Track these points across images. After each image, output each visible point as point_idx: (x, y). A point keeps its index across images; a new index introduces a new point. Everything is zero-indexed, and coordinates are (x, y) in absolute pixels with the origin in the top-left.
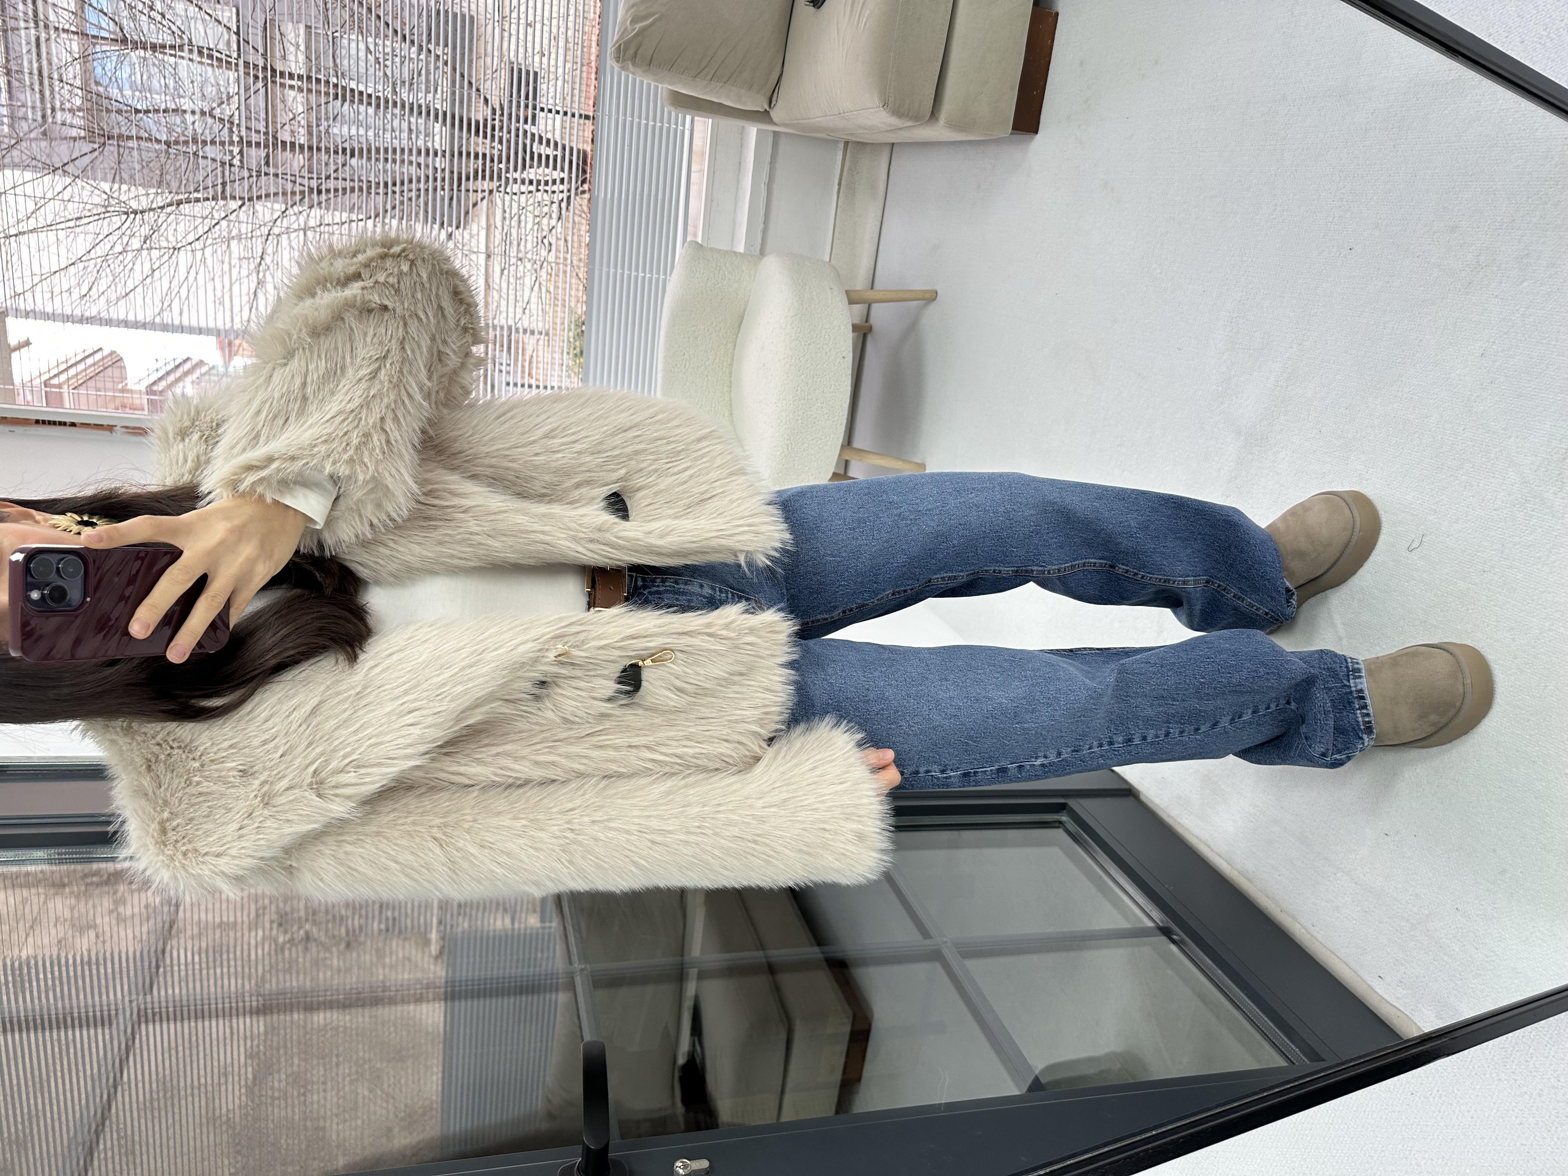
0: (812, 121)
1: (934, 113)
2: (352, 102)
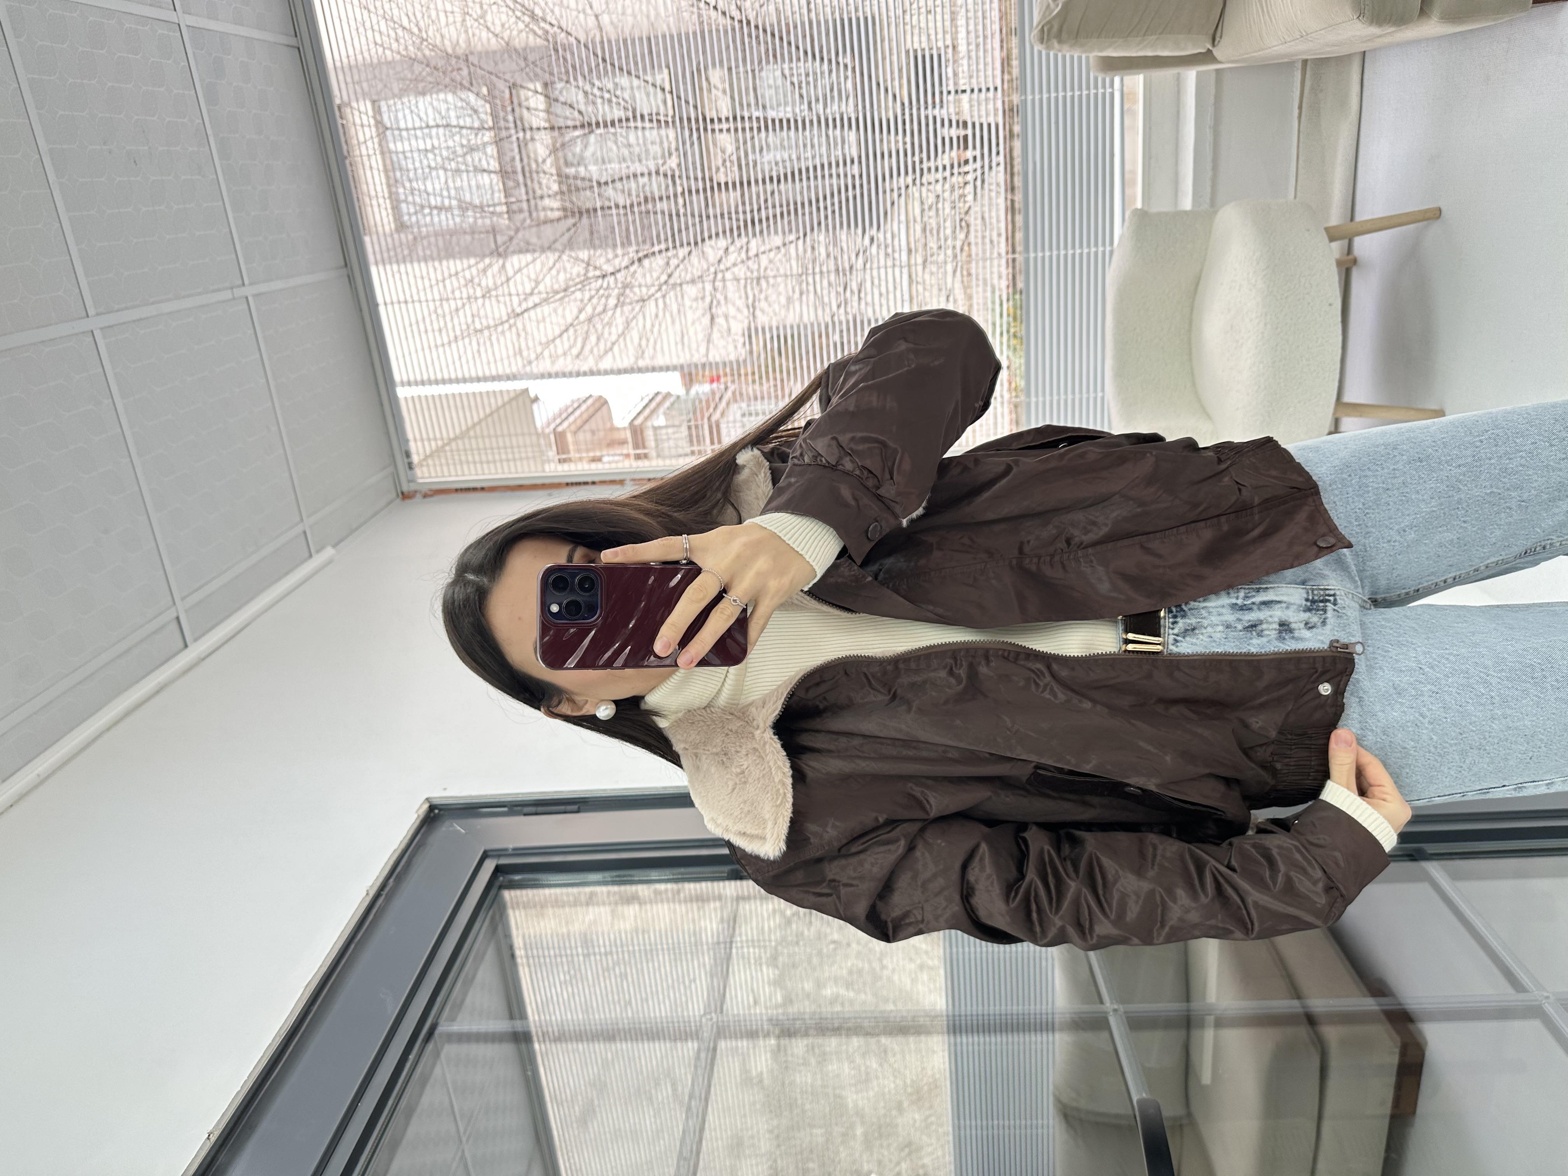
0: (1268, 52)
1: (1424, 10)
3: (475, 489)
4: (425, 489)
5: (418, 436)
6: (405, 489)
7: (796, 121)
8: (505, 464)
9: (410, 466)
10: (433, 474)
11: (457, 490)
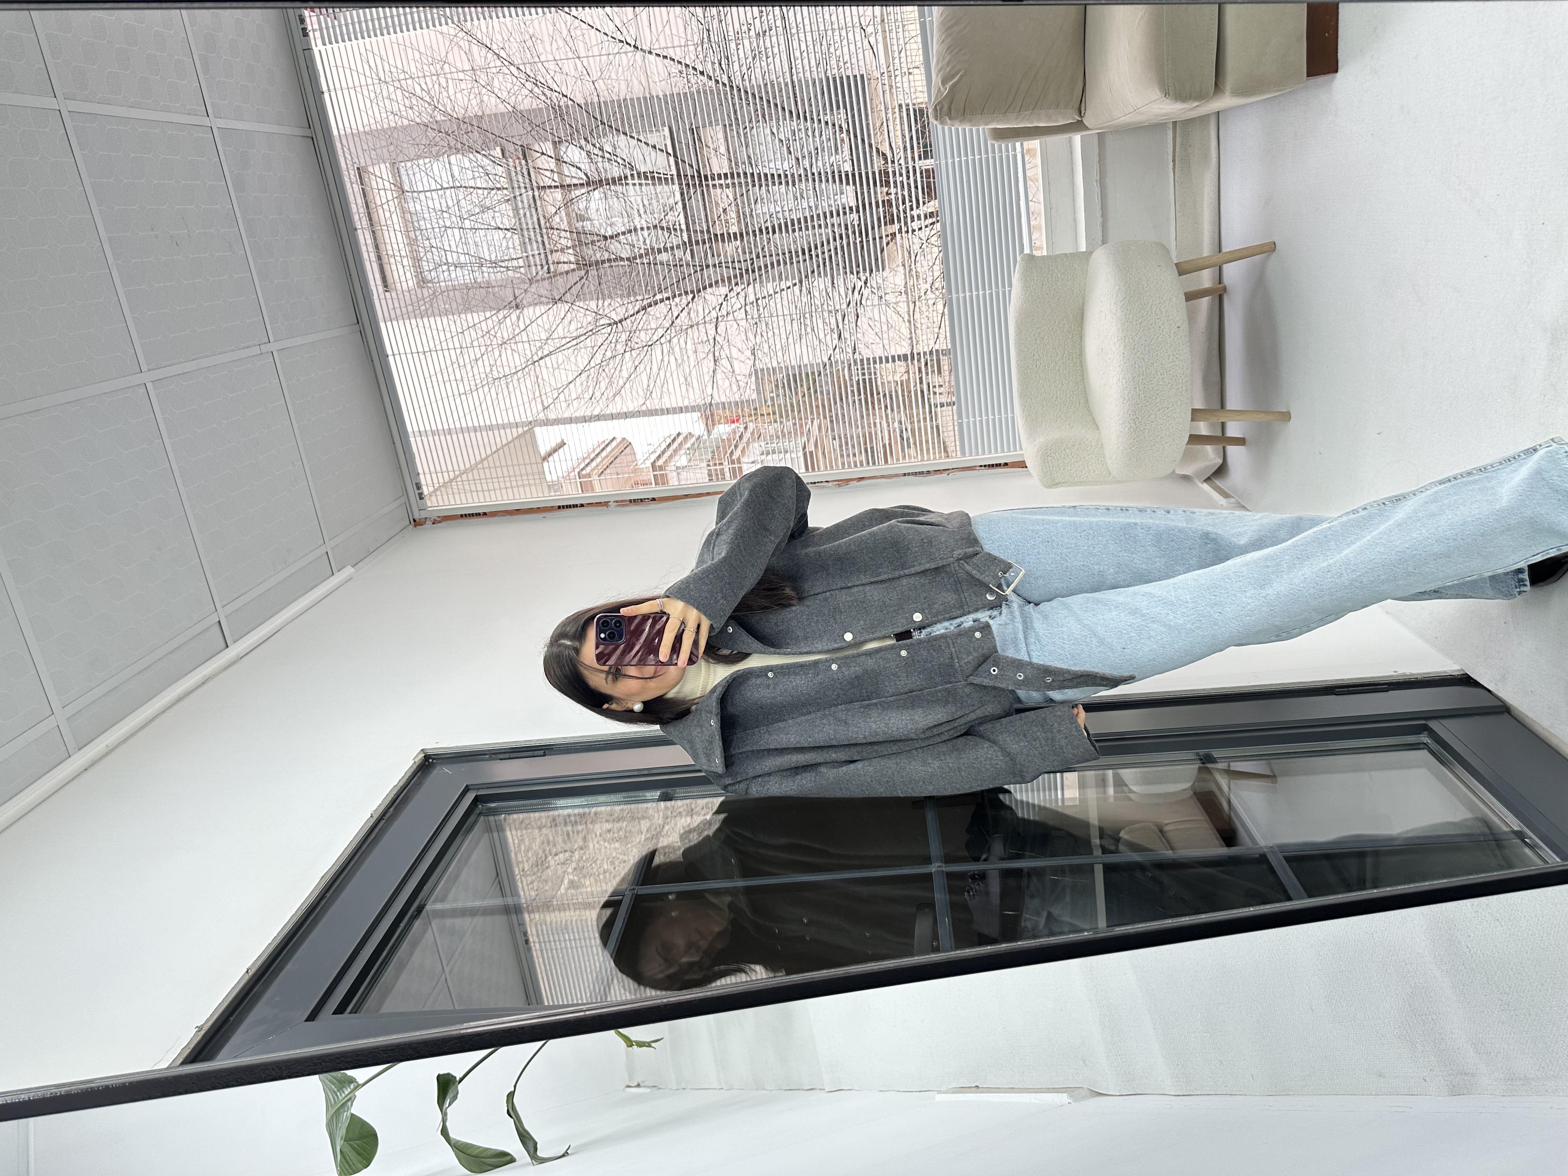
0: (1118, 121)
1: (1218, 86)
2: (767, 185)
3: (478, 515)
4: (434, 516)
5: (427, 470)
6: (417, 517)
7: (786, 176)
8: (504, 491)
9: (421, 496)
10: (441, 504)
11: (462, 516)
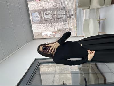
1: (104, 5)
9: (34, 37)
